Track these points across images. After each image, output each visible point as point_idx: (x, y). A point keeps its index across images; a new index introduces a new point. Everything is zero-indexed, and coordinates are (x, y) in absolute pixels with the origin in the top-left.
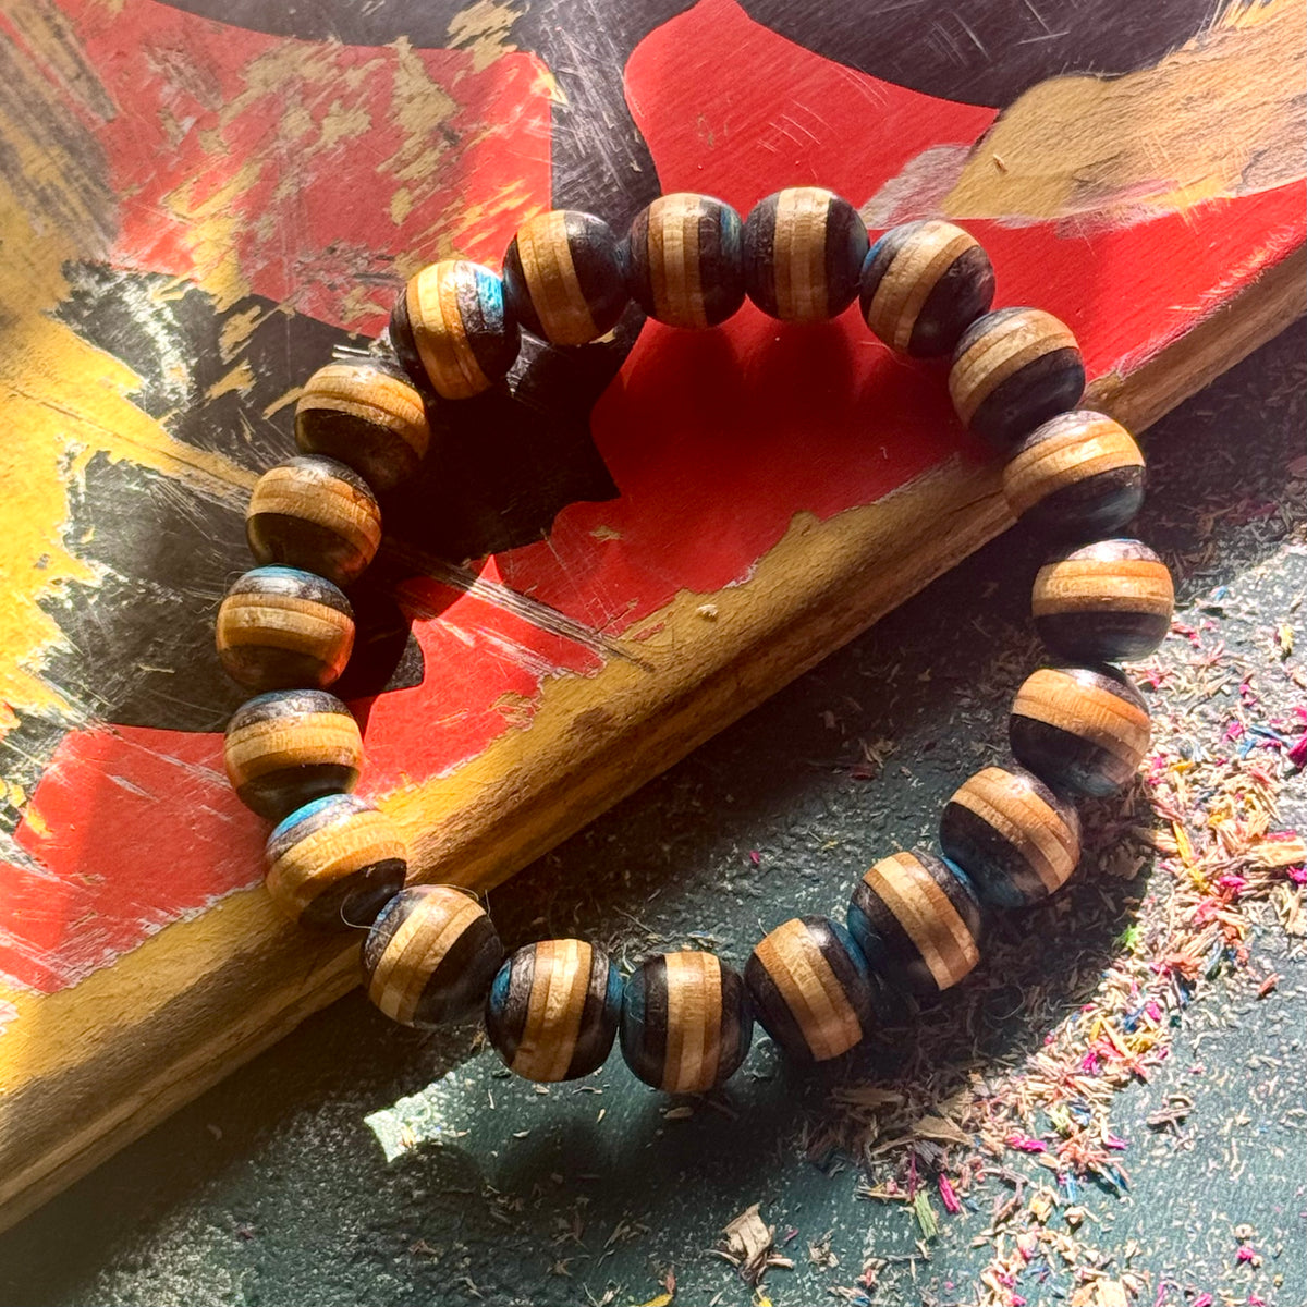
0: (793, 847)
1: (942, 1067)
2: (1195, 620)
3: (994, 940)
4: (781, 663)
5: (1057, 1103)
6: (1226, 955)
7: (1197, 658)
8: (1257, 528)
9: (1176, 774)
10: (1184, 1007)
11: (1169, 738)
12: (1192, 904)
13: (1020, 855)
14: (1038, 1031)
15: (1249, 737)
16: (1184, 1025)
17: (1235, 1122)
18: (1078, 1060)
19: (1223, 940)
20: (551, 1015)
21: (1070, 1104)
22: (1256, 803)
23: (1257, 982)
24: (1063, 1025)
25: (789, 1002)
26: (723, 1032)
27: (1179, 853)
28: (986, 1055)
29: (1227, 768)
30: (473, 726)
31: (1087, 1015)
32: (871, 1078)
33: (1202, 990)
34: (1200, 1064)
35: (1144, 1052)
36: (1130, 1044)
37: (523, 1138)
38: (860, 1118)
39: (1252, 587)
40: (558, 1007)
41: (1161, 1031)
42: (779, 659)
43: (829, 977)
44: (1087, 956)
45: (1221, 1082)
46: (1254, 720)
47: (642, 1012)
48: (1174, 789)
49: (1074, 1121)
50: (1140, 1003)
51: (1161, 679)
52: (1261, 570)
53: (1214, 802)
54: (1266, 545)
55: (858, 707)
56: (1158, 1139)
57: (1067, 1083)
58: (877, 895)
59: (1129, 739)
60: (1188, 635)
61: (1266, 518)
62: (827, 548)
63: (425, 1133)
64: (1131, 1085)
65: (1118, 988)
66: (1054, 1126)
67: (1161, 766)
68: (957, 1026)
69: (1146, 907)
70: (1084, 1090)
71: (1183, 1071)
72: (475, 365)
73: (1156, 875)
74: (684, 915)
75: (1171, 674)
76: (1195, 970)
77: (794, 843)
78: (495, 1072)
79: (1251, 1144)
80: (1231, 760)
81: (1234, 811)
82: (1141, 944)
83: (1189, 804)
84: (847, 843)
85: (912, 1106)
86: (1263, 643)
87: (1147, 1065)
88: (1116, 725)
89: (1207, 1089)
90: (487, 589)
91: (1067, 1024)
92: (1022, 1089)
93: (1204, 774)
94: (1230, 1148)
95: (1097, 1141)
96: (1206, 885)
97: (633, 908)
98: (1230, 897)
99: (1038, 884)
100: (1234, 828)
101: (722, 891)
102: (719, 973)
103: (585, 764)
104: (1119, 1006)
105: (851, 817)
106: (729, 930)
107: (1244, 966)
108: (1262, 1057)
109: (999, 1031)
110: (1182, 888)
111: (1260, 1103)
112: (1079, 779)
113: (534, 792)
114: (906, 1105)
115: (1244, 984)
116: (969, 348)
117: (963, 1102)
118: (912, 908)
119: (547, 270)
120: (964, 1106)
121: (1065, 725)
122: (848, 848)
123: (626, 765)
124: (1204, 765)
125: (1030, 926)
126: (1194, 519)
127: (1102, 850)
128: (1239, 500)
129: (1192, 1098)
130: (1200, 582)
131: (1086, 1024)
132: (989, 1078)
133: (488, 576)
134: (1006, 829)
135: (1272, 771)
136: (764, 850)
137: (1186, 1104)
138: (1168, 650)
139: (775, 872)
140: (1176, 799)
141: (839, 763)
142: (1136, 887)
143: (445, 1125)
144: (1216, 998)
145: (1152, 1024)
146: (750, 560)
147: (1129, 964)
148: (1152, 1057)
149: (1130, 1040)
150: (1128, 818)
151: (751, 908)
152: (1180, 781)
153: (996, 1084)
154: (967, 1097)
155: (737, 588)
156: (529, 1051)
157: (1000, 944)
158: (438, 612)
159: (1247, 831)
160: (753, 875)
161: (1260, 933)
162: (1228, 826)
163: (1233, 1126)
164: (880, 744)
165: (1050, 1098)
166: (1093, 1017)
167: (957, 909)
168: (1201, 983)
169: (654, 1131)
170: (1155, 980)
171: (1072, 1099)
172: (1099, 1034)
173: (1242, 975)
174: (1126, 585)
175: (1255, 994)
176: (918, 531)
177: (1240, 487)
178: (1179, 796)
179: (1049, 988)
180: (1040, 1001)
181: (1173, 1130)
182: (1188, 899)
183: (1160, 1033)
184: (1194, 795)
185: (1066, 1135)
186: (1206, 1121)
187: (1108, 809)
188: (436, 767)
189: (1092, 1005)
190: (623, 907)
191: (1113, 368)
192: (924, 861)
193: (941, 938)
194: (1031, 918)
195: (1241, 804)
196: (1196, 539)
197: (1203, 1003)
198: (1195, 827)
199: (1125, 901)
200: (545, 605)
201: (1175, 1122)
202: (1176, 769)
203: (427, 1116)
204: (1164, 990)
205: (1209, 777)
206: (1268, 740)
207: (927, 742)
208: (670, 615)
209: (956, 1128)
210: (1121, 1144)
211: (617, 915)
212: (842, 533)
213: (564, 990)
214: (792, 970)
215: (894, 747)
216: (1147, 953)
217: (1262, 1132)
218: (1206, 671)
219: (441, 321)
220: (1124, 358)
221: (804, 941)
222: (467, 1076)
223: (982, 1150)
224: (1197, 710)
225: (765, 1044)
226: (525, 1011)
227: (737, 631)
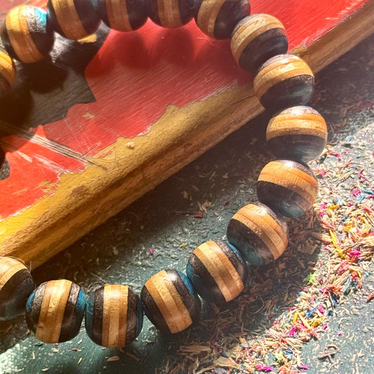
0: (168, 246)
1: (228, 336)
2: (339, 150)
3: (252, 281)
4: (162, 167)
5: (278, 350)
6: (352, 284)
7: (340, 164)
8: (365, 112)
9: (331, 211)
10: (335, 307)
11: (328, 196)
12: (338, 263)
13: (260, 240)
14: (270, 319)
15: (362, 194)
16: (334, 315)
17: (357, 356)
18: (288, 331)
19: (351, 277)
20: (50, 310)
21: (284, 350)
22: (365, 220)
23: (367, 295)
24: (281, 316)
25: (157, 304)
26: (128, 318)
27: (332, 243)
28: (248, 330)
29: (353, 207)
30: (29, 194)
31: (292, 312)
32: (197, 341)
33: (342, 299)
34: (341, 331)
35: (317, 326)
36: (310, 324)
37: (46, 371)
38: (191, 358)
39: (363, 135)
40: (54, 306)
41: (324, 317)
42: (161, 165)
43: (175, 294)
44: (292, 286)
45: (351, 339)
46: (365, 188)
47: (92, 309)
48: (330, 216)
49: (285, 357)
50: (315, 305)
51: (325, 173)
52: (367, 128)
53: (348, 221)
54: (369, 119)
55: (197, 189)
56: (323, 364)
57: (283, 341)
58: (198, 258)
59: (308, 189)
60: (336, 155)
61: (369, 108)
62: (181, 118)
63: (4, 370)
64: (311, 341)
65: (305, 300)
66: (276, 360)
67: (324, 208)
68: (235, 318)
69: (318, 266)
70: (290, 344)
71: (334, 334)
72: (34, 46)
73: (322, 252)
74: (120, 275)
75: (329, 171)
76: (339, 291)
77: (168, 245)
78: (36, 344)
79: (364, 365)
80: (355, 204)
81: (356, 224)
82: (315, 281)
83: (337, 223)
84: (191, 244)
85: (215, 353)
86: (368, 157)
87: (318, 332)
88: (302, 183)
89: (345, 342)
90: (38, 139)
91: (283, 316)
92: (263, 344)
93: (343, 210)
94: (355, 367)
95: (295, 366)
96: (343, 255)
97: (99, 273)
98: (354, 259)
99: (269, 253)
100: (356, 231)
101: (137, 265)
102: (127, 293)
103: (76, 209)
104: (306, 307)
105: (193, 233)
106: (139, 281)
107: (361, 289)
108: (369, 327)
109: (253, 320)
110: (334, 257)
111: (368, 347)
112: (286, 207)
113: (55, 221)
114: (212, 352)
115: (361, 296)
116: (238, 29)
117: (237, 350)
118: (213, 263)
119: (62, 4)
120: (237, 352)
121: (279, 183)
122: (191, 246)
123: (94, 210)
124: (343, 207)
125: (267, 275)
126: (339, 110)
127: (299, 243)
128: (357, 102)
129: (337, 346)
130: (341, 135)
131: (291, 315)
132: (249, 340)
133: (40, 134)
134: (254, 228)
135: (372, 208)
136: (156, 248)
137: (335, 348)
138: (328, 162)
139: (160, 257)
140: (331, 220)
141: (188, 212)
142: (314, 257)
143: (13, 366)
144: (348, 303)
145: (320, 314)
146: (148, 124)
147: (310, 289)
148: (320, 329)
149: (310, 322)
150: (310, 229)
151: (148, 272)
152: (333, 213)
153: (252, 342)
154: (238, 348)
155: (143, 136)
156: (41, 327)
157: (254, 283)
158: (17, 149)
159: (361, 232)
160: (150, 258)
161: (368, 274)
162: (353, 230)
163: (356, 358)
164: (206, 203)
165: (275, 348)
166: (295, 312)
167: (232, 263)
168: (341, 297)
169: (102, 367)
170: (322, 296)
171: (285, 348)
172: (297, 320)
173: (360, 293)
174: (305, 123)
175: (366, 300)
176: (220, 111)
177: (358, 96)
178: (332, 220)
179: (276, 301)
180: (271, 306)
181: (330, 360)
182: (336, 261)
183: (324, 318)
184: (338, 219)
185: (282, 364)
186: (344, 356)
187: (302, 226)
188: (13, 212)
189: (294, 307)
190: (95, 273)
191: (302, 44)
192: (218, 243)
193: (225, 275)
194: (268, 272)
195: (359, 221)
196: (340, 118)
197: (342, 305)
198: (339, 232)
199: (308, 263)
200: (63, 145)
201: (330, 356)
202: (331, 208)
203: (5, 363)
204: (325, 300)
205: (345, 211)
206: (370, 195)
207: (225, 202)
208: (115, 147)
209: (233, 362)
210: (306, 367)
211: (92, 276)
212: (187, 112)
213: (57, 299)
214: (159, 290)
215: (211, 205)
216: (318, 285)
217: (369, 360)
218: (344, 169)
219: (19, 26)
220: (307, 39)
221: (165, 278)
222: (24, 346)
223: (245, 371)
224: (340, 184)
225: (152, 328)
226: (39, 309)
227: (142, 153)
